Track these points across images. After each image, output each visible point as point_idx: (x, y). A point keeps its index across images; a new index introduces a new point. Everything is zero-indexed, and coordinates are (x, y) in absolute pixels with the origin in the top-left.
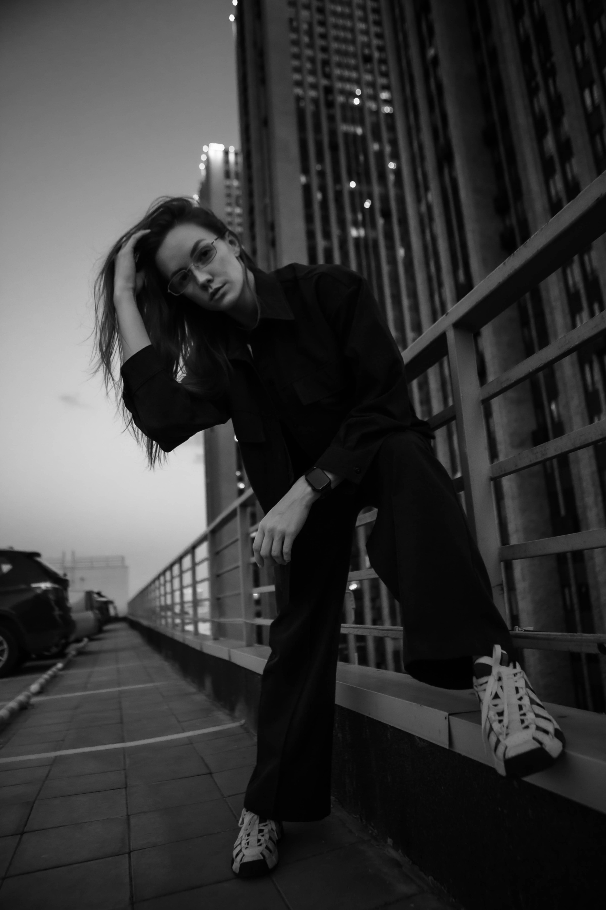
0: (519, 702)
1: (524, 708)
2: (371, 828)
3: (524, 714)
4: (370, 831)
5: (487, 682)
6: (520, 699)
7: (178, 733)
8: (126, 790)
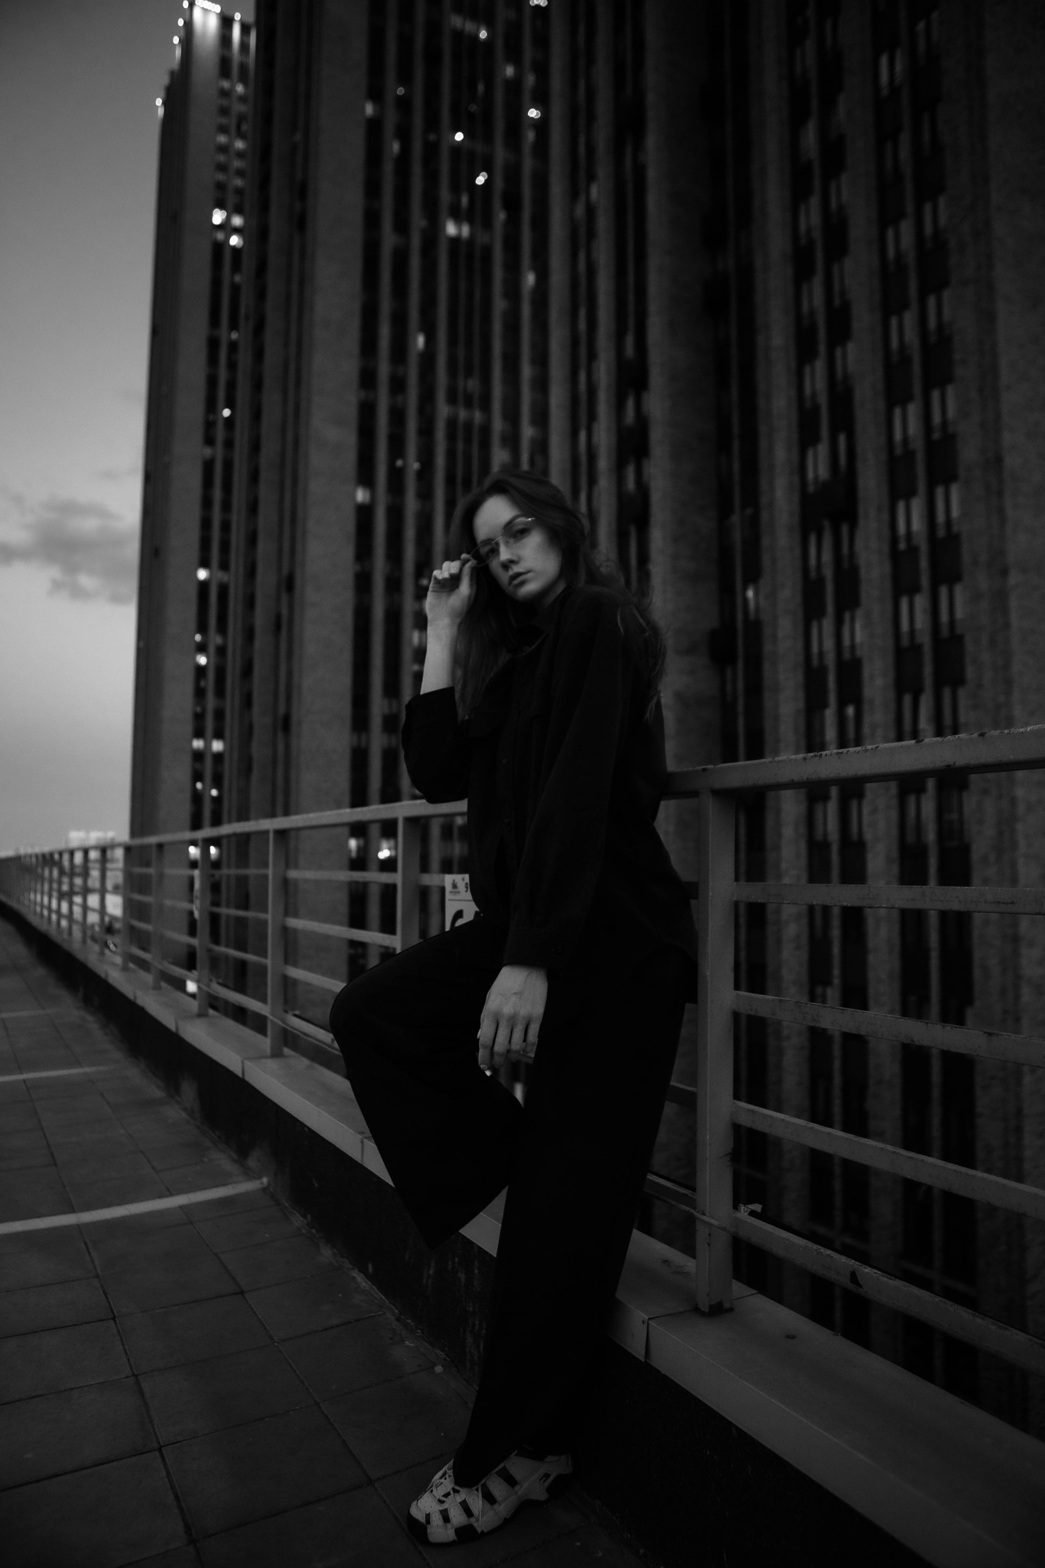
7: (161, 1196)
8: (116, 1323)
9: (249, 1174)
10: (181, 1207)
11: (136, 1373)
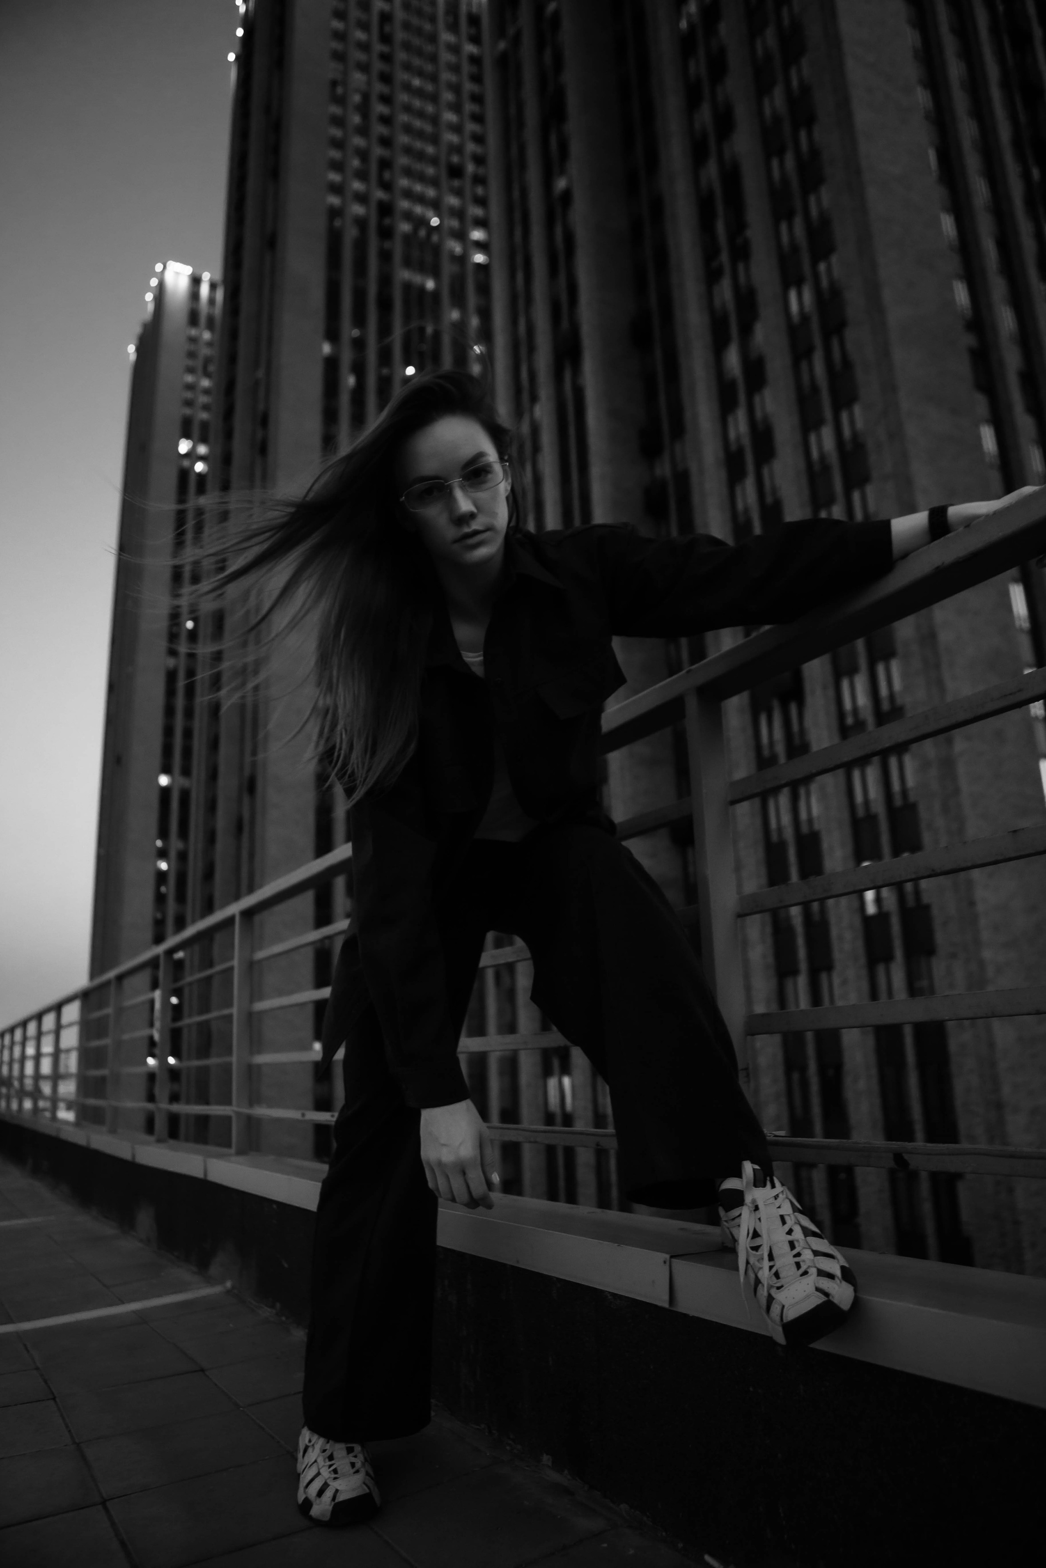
0: (789, 1238)
1: (796, 1244)
2: (510, 1442)
4: (508, 1448)
5: (739, 1216)
6: (790, 1232)
7: (111, 1305)
8: (56, 1402)
9: (210, 1281)
10: (134, 1312)
11: (77, 1441)
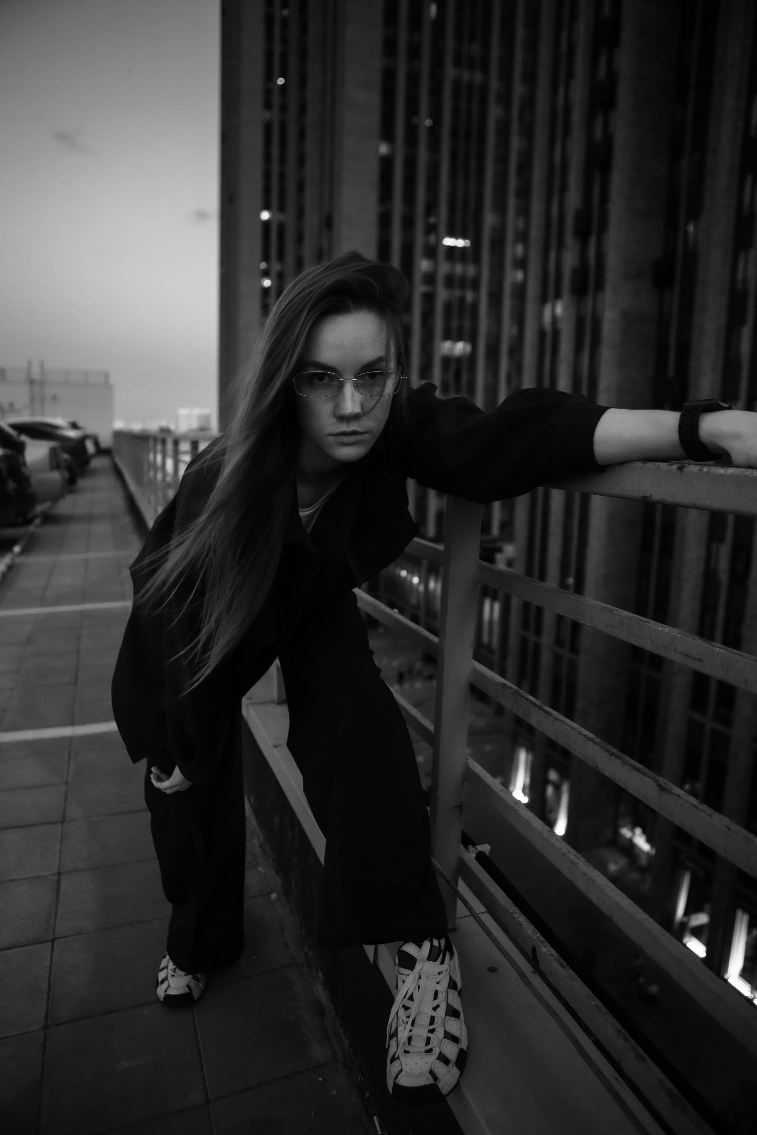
0: (433, 1013)
1: (436, 1020)
3: (432, 1031)
5: (408, 975)
6: (435, 1009)
